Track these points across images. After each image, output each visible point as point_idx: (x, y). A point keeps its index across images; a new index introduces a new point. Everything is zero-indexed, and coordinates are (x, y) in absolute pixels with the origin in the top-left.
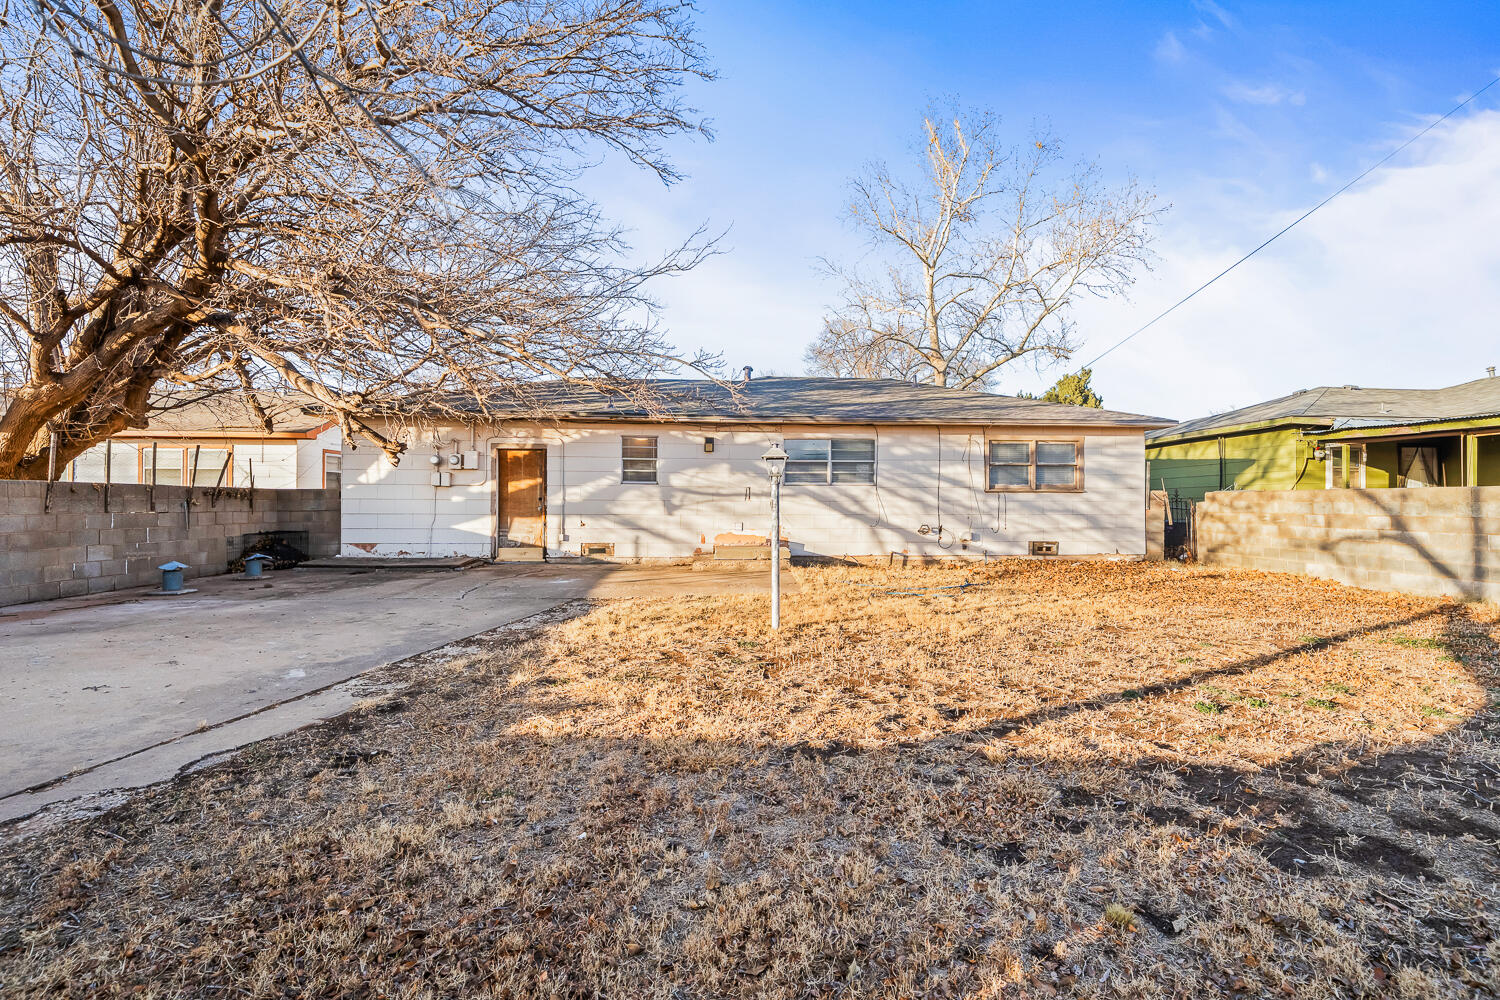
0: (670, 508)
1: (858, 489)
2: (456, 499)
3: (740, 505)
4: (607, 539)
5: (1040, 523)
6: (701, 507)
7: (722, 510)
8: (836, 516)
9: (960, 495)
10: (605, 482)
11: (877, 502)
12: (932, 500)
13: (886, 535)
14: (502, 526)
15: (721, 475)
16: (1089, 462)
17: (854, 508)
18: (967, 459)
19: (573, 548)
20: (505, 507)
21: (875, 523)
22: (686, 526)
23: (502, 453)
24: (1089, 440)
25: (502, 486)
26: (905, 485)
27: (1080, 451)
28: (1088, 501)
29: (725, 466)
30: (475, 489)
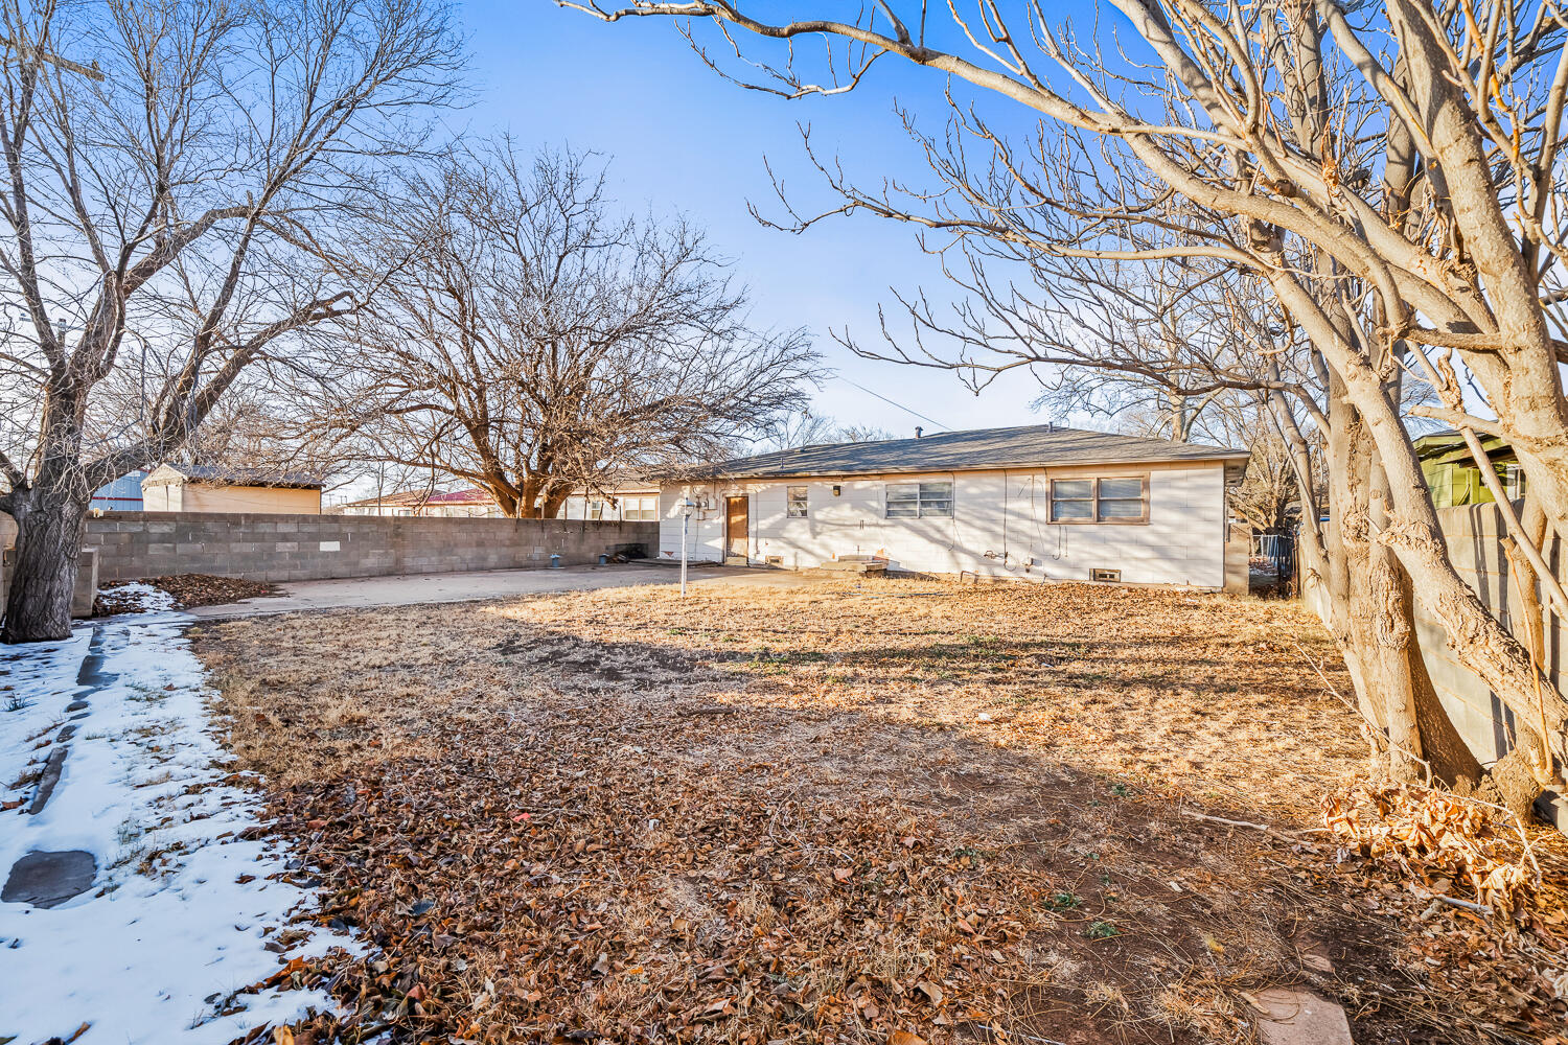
0: (815, 534)
1: (941, 521)
2: (707, 527)
3: (858, 532)
4: (781, 553)
5: (1101, 552)
6: (834, 534)
7: (846, 535)
8: (922, 542)
9: (1024, 526)
10: (779, 517)
11: (957, 532)
12: (999, 530)
13: (963, 557)
14: (728, 544)
15: (845, 512)
16: (1155, 495)
17: (938, 536)
18: (1032, 496)
19: (761, 559)
20: (730, 532)
21: (953, 548)
22: (824, 546)
23: (728, 499)
24: (1156, 475)
25: (728, 519)
26: (979, 518)
27: (1147, 486)
28: (1154, 532)
29: (848, 505)
30: (715, 521)
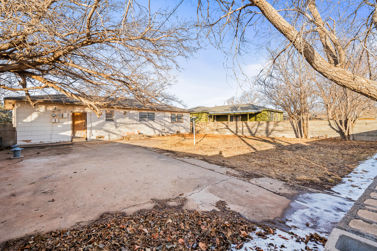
0: (117, 127)
1: (151, 122)
2: (59, 126)
3: (131, 126)
4: (103, 135)
5: (178, 128)
6: (123, 127)
7: (127, 127)
8: (148, 128)
9: (167, 123)
10: (101, 121)
11: (155, 125)
12: (163, 124)
13: (156, 131)
14: (74, 133)
15: (127, 120)
16: (184, 118)
17: (151, 126)
18: (168, 117)
19: (94, 137)
20: (74, 128)
21: (154, 129)
22: (120, 131)
23: (73, 114)
24: (184, 114)
25: (73, 122)
26: (159, 122)
27: (183, 116)
28: (183, 124)
29: (128, 118)
30: (65, 123)
